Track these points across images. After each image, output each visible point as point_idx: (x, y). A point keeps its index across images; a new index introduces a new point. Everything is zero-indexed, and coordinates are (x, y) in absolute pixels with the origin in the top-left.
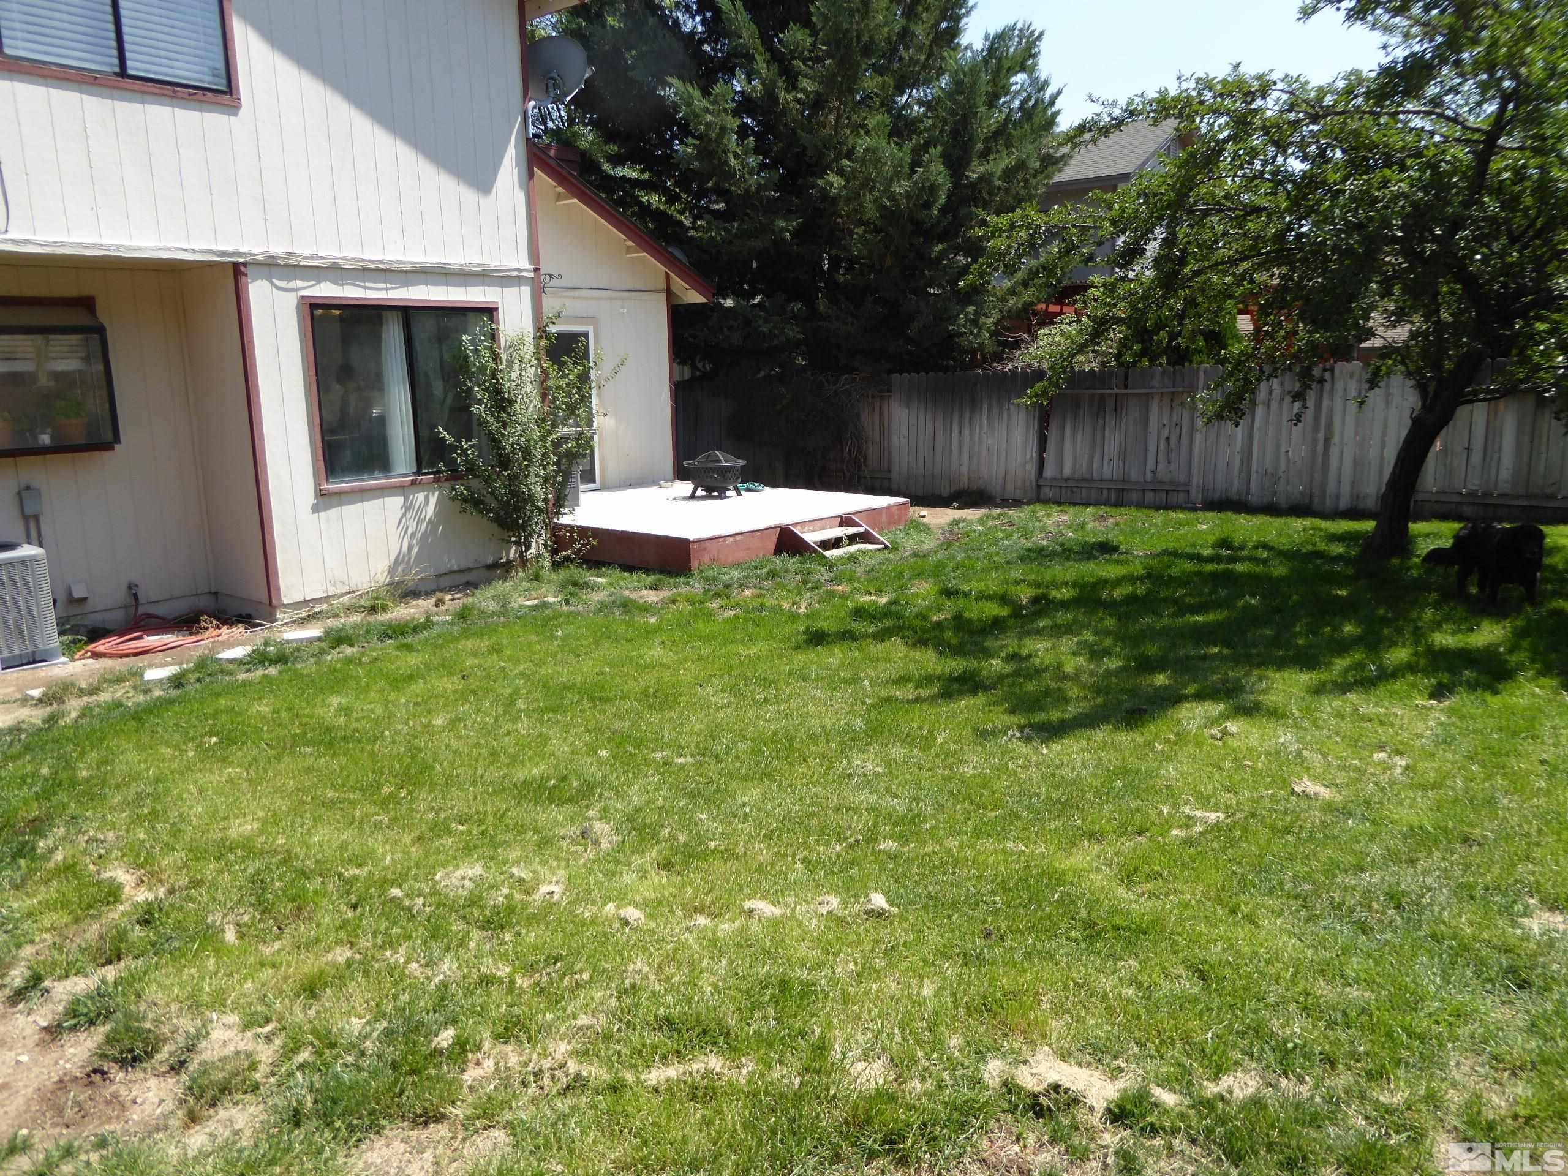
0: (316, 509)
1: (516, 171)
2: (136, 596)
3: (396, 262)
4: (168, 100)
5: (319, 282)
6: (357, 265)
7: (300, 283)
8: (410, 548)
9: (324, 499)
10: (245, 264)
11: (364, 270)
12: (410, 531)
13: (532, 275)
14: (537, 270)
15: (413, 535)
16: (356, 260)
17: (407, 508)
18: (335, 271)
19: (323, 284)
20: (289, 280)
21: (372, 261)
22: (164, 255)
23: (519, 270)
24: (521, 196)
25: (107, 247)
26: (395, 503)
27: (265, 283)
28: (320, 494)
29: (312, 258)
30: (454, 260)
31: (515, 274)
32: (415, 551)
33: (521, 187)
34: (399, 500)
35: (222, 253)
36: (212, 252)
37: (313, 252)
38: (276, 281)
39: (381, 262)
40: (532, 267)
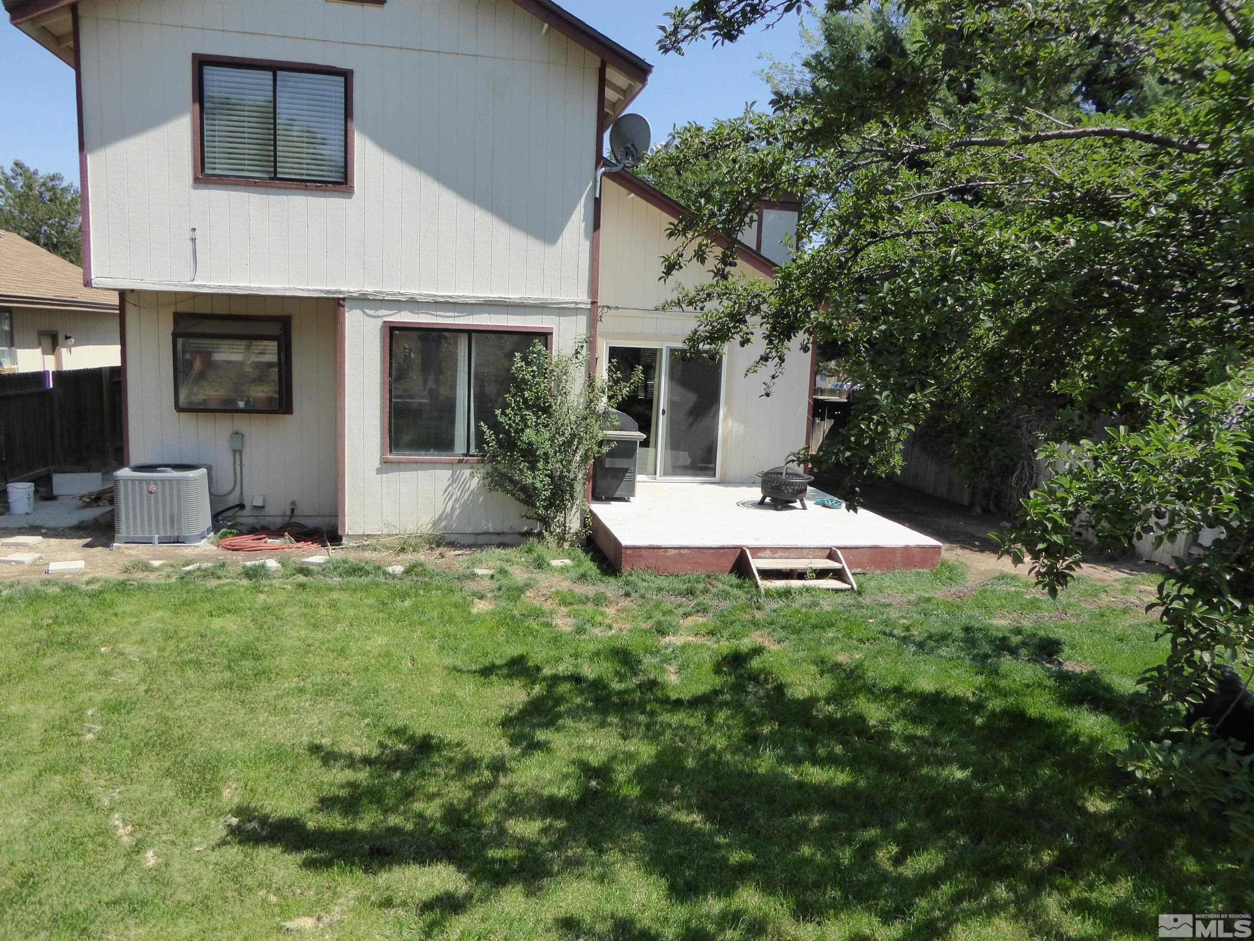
0: (379, 471)
1: (583, 225)
2: (293, 510)
3: (463, 297)
4: (302, 192)
5: (400, 311)
6: (430, 299)
7: (385, 312)
8: (453, 509)
9: (386, 465)
10: (344, 299)
11: (436, 302)
12: (454, 497)
13: (589, 306)
14: (593, 303)
15: (457, 500)
16: (430, 296)
17: (454, 480)
18: (412, 303)
19: (403, 313)
20: (377, 309)
21: (442, 297)
22: (288, 294)
23: (576, 303)
24: (586, 245)
25: (251, 288)
26: (444, 475)
27: (358, 312)
28: (385, 462)
29: (395, 294)
30: (514, 296)
31: (573, 306)
32: (458, 512)
33: (586, 237)
34: (448, 473)
35: (328, 292)
36: (321, 291)
37: (396, 290)
38: (367, 311)
39: (450, 297)
40: (589, 301)
